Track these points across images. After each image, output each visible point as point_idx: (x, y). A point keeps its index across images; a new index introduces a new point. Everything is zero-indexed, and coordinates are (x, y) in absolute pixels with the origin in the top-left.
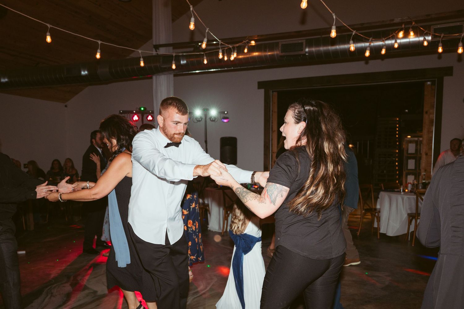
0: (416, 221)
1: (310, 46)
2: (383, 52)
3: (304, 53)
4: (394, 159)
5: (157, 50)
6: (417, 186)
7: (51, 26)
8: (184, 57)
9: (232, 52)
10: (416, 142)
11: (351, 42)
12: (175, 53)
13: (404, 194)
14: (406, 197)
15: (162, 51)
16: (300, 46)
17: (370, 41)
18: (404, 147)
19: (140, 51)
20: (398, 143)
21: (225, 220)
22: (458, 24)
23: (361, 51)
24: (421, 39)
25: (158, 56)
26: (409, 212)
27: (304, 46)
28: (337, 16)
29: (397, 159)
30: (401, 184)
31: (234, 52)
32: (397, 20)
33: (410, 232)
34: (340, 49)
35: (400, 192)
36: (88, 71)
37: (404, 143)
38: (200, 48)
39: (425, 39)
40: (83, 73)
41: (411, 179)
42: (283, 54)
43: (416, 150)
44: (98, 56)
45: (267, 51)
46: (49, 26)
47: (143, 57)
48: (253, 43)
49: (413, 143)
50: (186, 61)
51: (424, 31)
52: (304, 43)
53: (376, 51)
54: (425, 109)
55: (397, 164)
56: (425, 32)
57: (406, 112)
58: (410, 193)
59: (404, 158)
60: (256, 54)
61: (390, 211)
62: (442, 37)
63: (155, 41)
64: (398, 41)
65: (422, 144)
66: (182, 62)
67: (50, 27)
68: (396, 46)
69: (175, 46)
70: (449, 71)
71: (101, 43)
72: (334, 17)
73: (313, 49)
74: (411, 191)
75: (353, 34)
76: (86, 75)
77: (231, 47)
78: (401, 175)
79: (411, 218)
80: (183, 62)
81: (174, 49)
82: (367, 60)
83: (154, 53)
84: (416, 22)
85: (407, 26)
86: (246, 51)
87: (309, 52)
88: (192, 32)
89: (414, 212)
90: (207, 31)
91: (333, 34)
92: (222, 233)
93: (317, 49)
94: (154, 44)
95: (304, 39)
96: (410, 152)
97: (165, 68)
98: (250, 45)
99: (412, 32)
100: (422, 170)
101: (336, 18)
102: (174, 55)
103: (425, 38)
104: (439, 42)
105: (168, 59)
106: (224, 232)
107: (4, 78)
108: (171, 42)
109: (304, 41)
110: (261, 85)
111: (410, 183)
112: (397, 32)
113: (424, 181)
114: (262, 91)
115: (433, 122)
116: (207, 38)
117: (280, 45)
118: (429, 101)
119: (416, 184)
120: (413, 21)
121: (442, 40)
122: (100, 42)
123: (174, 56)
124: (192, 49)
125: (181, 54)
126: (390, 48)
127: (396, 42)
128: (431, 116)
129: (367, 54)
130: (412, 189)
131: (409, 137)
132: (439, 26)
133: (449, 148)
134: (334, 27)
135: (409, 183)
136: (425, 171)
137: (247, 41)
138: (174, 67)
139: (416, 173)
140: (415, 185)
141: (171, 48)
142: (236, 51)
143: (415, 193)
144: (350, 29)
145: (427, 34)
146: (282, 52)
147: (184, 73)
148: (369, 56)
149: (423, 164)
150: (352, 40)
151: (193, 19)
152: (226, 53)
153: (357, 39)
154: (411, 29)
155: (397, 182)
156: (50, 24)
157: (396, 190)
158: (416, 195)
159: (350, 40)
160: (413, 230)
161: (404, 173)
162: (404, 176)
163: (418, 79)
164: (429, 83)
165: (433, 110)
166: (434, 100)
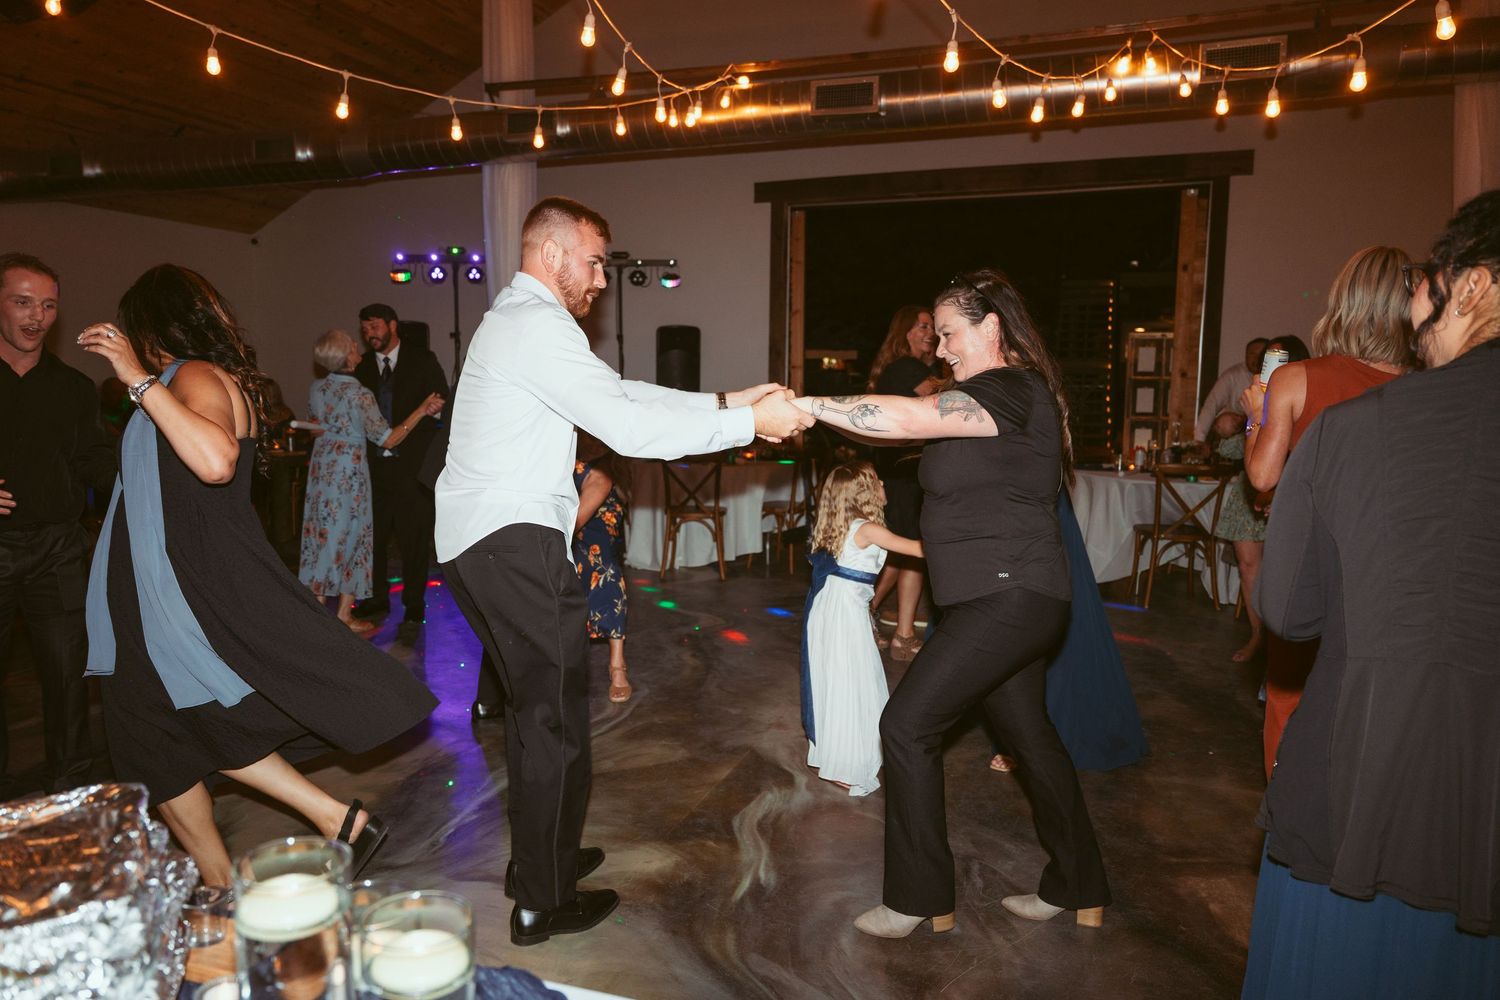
0: (1155, 546)
1: (890, 89)
2: (1078, 110)
3: (876, 111)
4: (1101, 386)
5: (495, 99)
6: (1159, 453)
7: (220, 31)
8: (566, 117)
9: (689, 104)
10: (1158, 344)
11: (997, 83)
12: (543, 106)
13: (1126, 476)
14: (1129, 483)
15: (509, 101)
16: (865, 94)
17: (1044, 80)
18: (1126, 355)
19: (452, 100)
20: (1111, 347)
21: (669, 540)
22: (1269, 40)
23: (1021, 107)
24: (1175, 78)
25: (496, 113)
26: (1139, 522)
27: (876, 92)
28: (962, 18)
29: (1108, 388)
30: (1119, 451)
31: (694, 105)
32: (1114, 30)
33: (1139, 572)
34: (968, 101)
35: (1115, 470)
36: (313, 149)
37: (1127, 347)
38: (607, 94)
39: (1184, 79)
40: (300, 155)
41: (1143, 438)
42: (822, 112)
43: (1158, 364)
44: (342, 111)
45: (781, 103)
46: (215, 30)
47: (459, 116)
48: (744, 83)
49: (1149, 346)
50: (572, 127)
51: (1183, 59)
52: (875, 85)
53: (1058, 106)
54: (1182, 259)
55: (1108, 399)
56: (1184, 62)
57: (1134, 266)
58: (1140, 474)
59: (1128, 382)
60: (751, 111)
61: (1090, 519)
62: (1226, 73)
63: (488, 75)
64: (1117, 83)
65: (1172, 350)
66: (560, 130)
67: (219, 34)
68: (1110, 96)
69: (542, 87)
70: (1243, 162)
71: (350, 78)
72: (955, 19)
73: (900, 100)
74: (1142, 467)
75: (1002, 63)
76: (308, 161)
77: (687, 91)
78: (1118, 427)
79: (1142, 537)
80: (562, 130)
81: (538, 94)
82: (1036, 131)
83: (487, 104)
84: (1161, 33)
85: (1138, 45)
86: (725, 102)
87: (888, 108)
88: (589, 53)
89: (1150, 521)
90: (626, 50)
91: (952, 62)
92: (660, 573)
93: (910, 99)
94: (487, 80)
95: (875, 75)
96: (1141, 368)
97: (515, 145)
98: (736, 86)
99: (1152, 59)
100: (1173, 416)
101: (959, 23)
102: (540, 110)
103: (1183, 76)
104: (1218, 86)
105: (524, 122)
106: (665, 572)
107: (92, 166)
108: (532, 78)
109: (875, 80)
110: (763, 192)
111: (1142, 449)
112: (1113, 59)
113: (1175, 444)
114: (767, 206)
115: (1202, 292)
116: (626, 68)
117: (813, 90)
118: (1192, 237)
119: (1157, 451)
120: (1155, 31)
121: (1226, 83)
122: (346, 75)
123: (539, 112)
124: (585, 96)
125: (557, 109)
126: (1094, 100)
127: (1110, 84)
128: (1196, 277)
129: (1037, 115)
130: (1147, 462)
131: (1140, 330)
132: (1219, 46)
133: (1243, 360)
134: (953, 44)
135: (1138, 448)
136: (1180, 417)
137: (729, 76)
138: (539, 142)
139: (1156, 423)
140: (1154, 452)
141: (530, 93)
142: (699, 103)
143: (1154, 474)
144: (995, 50)
145: (1187, 66)
146: (817, 107)
148: (1042, 123)
149: (1174, 401)
150: (999, 78)
151: (590, 19)
152: (675, 107)
153: (1011, 77)
154: (1150, 53)
155: (1109, 445)
156: (218, 26)
157: (1105, 466)
158: (1154, 479)
159: (992, 80)
160: (1148, 567)
161: (1127, 422)
162: (1126, 430)
163: (1165, 182)
164: (1193, 191)
165: (1202, 263)
166: (1204, 235)
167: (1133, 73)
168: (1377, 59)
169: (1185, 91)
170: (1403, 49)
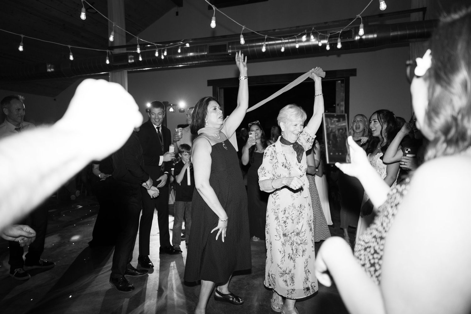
3: (228, 53)
44: (71, 58)
45: (198, 51)
47: (108, 57)
48: (188, 45)
50: (134, 60)
52: (227, 45)
66: (130, 61)
70: (353, 72)
73: (235, 50)
97: (116, 66)
98: (185, 47)
115: (343, 112)
117: (208, 47)
118: (340, 95)
128: (341, 108)
146: (210, 53)
147: (138, 70)
163: (330, 79)
164: (339, 82)
165: (343, 103)
166: (343, 95)
168: (383, 35)
169: (320, 44)
170: (391, 32)
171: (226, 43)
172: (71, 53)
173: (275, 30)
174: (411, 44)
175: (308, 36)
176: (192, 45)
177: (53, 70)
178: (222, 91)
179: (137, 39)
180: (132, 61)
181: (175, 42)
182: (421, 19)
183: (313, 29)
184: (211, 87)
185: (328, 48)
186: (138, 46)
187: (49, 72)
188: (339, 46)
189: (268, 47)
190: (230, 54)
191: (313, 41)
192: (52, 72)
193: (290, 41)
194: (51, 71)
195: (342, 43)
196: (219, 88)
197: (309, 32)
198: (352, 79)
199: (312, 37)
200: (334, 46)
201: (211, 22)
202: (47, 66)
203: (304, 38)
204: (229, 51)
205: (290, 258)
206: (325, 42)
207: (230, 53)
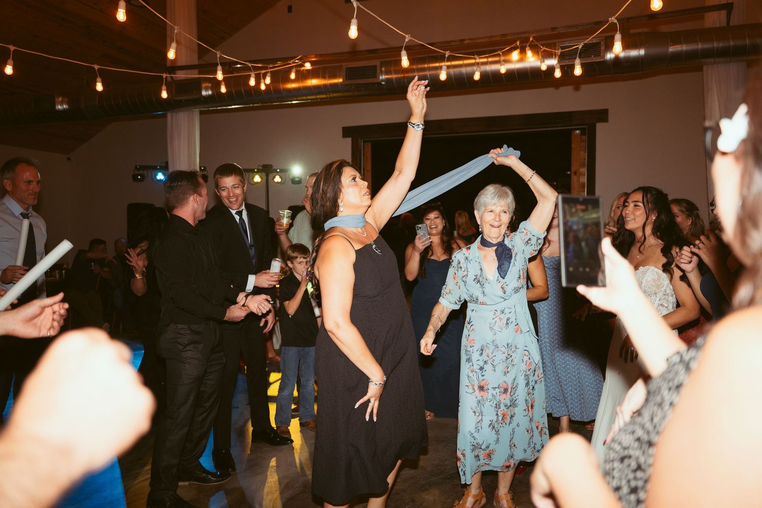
19: (163, 76)
44: (99, 87)
45: (327, 77)
54: (573, 168)
66: (204, 93)
70: (603, 115)
87: (387, 80)
95: (378, 61)
98: (303, 68)
99: (530, 51)
115: (585, 186)
117: (344, 70)
118: (579, 155)
128: (581, 178)
147: (219, 108)
163: (562, 126)
164: (577, 132)
165: (584, 170)
166: (584, 155)
167: (521, 60)
168: (656, 51)
169: (544, 67)
170: (671, 45)
171: (377, 63)
172: (99, 79)
173: (464, 40)
174: (705, 68)
175: (523, 51)
176: (315, 67)
177: (67, 106)
178: (369, 145)
179: (218, 56)
180: (207, 93)
181: (285, 60)
182: (724, 24)
183: (531, 39)
184: (349, 141)
185: (558, 74)
186: (219, 68)
187: (59, 111)
188: (578, 71)
189: (452, 71)
190: (383, 83)
191: (531, 60)
192: (64, 110)
193: (490, 59)
194: (62, 108)
195: (583, 65)
196: (362, 141)
197: (524, 45)
198: (600, 127)
199: (529, 53)
200: (567, 70)
201: (350, 28)
202: (57, 100)
203: (515, 55)
204: (381, 78)
205: (491, 427)
206: (553, 62)
207: (382, 80)
